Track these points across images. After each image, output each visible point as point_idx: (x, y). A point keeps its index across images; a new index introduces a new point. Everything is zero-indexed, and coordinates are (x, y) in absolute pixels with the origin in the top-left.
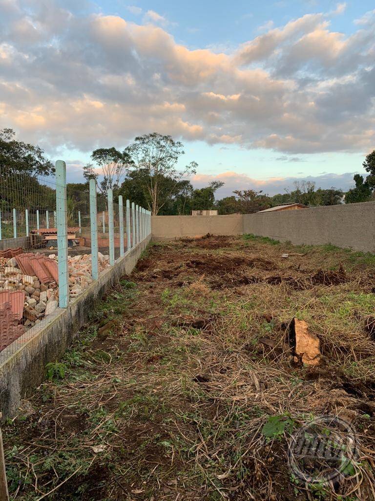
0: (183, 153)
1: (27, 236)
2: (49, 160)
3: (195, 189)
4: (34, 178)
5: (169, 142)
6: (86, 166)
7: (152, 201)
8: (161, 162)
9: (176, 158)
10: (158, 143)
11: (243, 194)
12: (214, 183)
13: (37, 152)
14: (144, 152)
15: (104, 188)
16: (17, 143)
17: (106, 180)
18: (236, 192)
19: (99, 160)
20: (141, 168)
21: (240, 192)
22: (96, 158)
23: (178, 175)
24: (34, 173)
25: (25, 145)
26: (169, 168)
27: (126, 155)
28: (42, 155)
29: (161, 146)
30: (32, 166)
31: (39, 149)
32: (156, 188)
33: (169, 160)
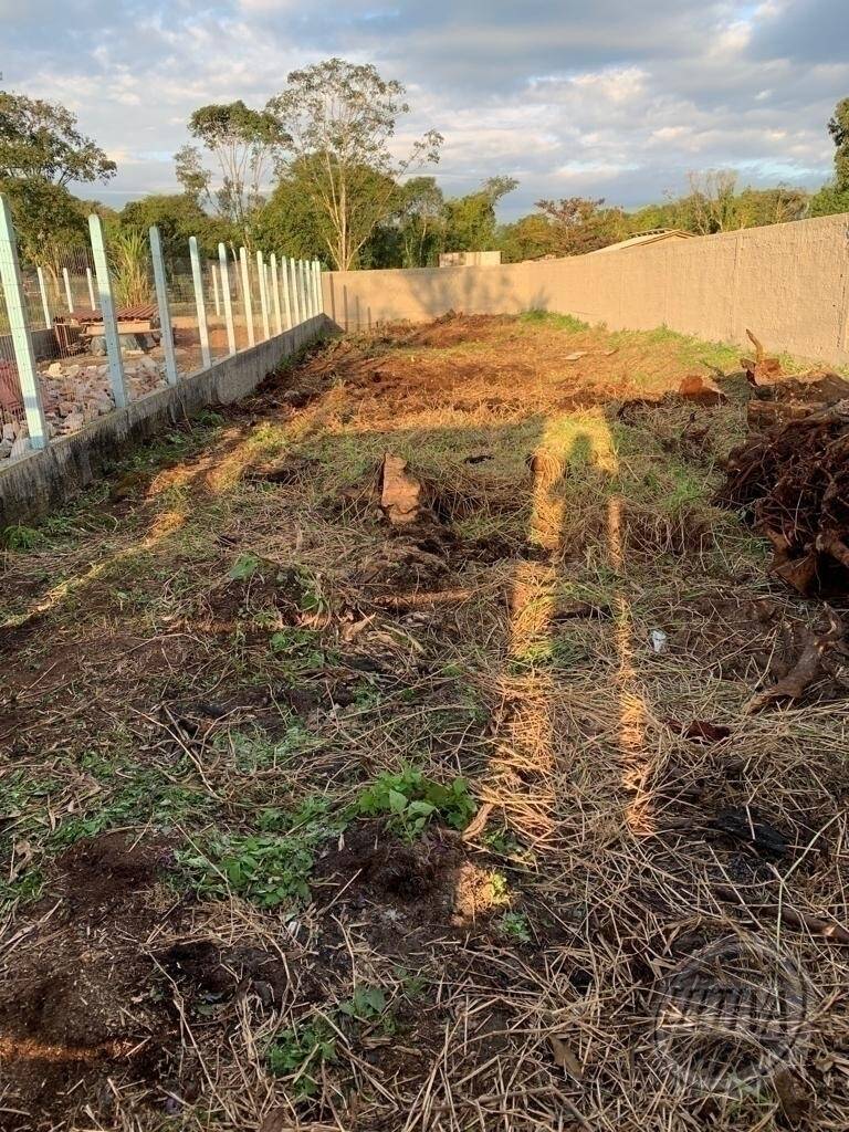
0: (406, 108)
1: (49, 327)
2: (90, 141)
3: (447, 198)
4: (61, 189)
5: (370, 83)
6: (180, 152)
7: (337, 235)
8: (354, 134)
9: (391, 124)
10: (345, 85)
11: (559, 208)
12: (493, 182)
13: (62, 119)
14: (314, 110)
15: (227, 207)
16: (12, 99)
17: (229, 184)
18: (542, 205)
19: (209, 135)
20: (306, 152)
21: (552, 203)
22: (202, 131)
23: (396, 166)
24: (58, 174)
25: (30, 103)
26: (373, 148)
27: (270, 120)
28: (73, 128)
29: (354, 94)
30: (52, 156)
31: (65, 111)
32: (343, 200)
33: (372, 129)
